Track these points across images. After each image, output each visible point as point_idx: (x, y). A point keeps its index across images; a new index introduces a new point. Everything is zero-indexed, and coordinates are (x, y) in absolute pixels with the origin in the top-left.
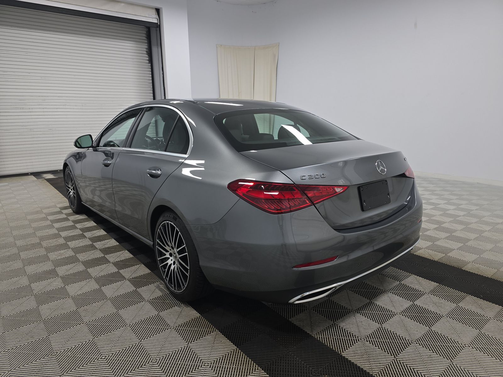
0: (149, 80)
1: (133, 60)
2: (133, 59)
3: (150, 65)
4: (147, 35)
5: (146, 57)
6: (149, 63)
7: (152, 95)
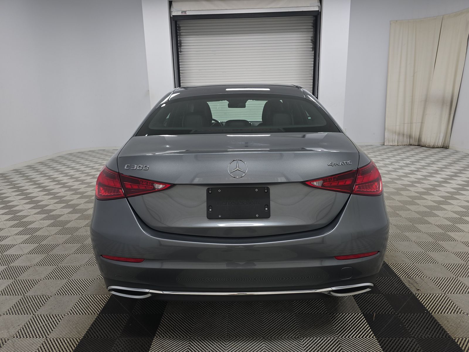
0: (311, 67)
1: (297, 50)
2: (298, 48)
3: (313, 52)
4: (313, 24)
5: (310, 45)
6: (313, 50)
7: (312, 81)
